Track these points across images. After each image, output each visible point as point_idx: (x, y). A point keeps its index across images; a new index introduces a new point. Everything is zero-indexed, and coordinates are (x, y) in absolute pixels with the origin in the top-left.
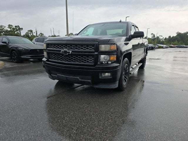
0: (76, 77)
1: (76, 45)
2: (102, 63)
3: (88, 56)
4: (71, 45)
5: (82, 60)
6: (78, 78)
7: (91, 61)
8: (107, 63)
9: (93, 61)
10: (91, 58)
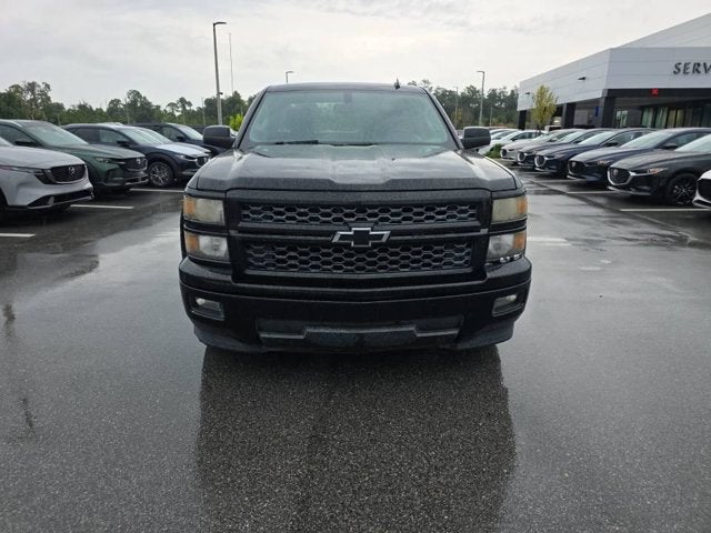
0: (404, 329)
1: (407, 207)
2: (498, 262)
3: (450, 243)
4: (385, 207)
5: (427, 261)
6: (412, 328)
7: (461, 258)
8: (512, 260)
9: (467, 258)
10: (462, 250)
